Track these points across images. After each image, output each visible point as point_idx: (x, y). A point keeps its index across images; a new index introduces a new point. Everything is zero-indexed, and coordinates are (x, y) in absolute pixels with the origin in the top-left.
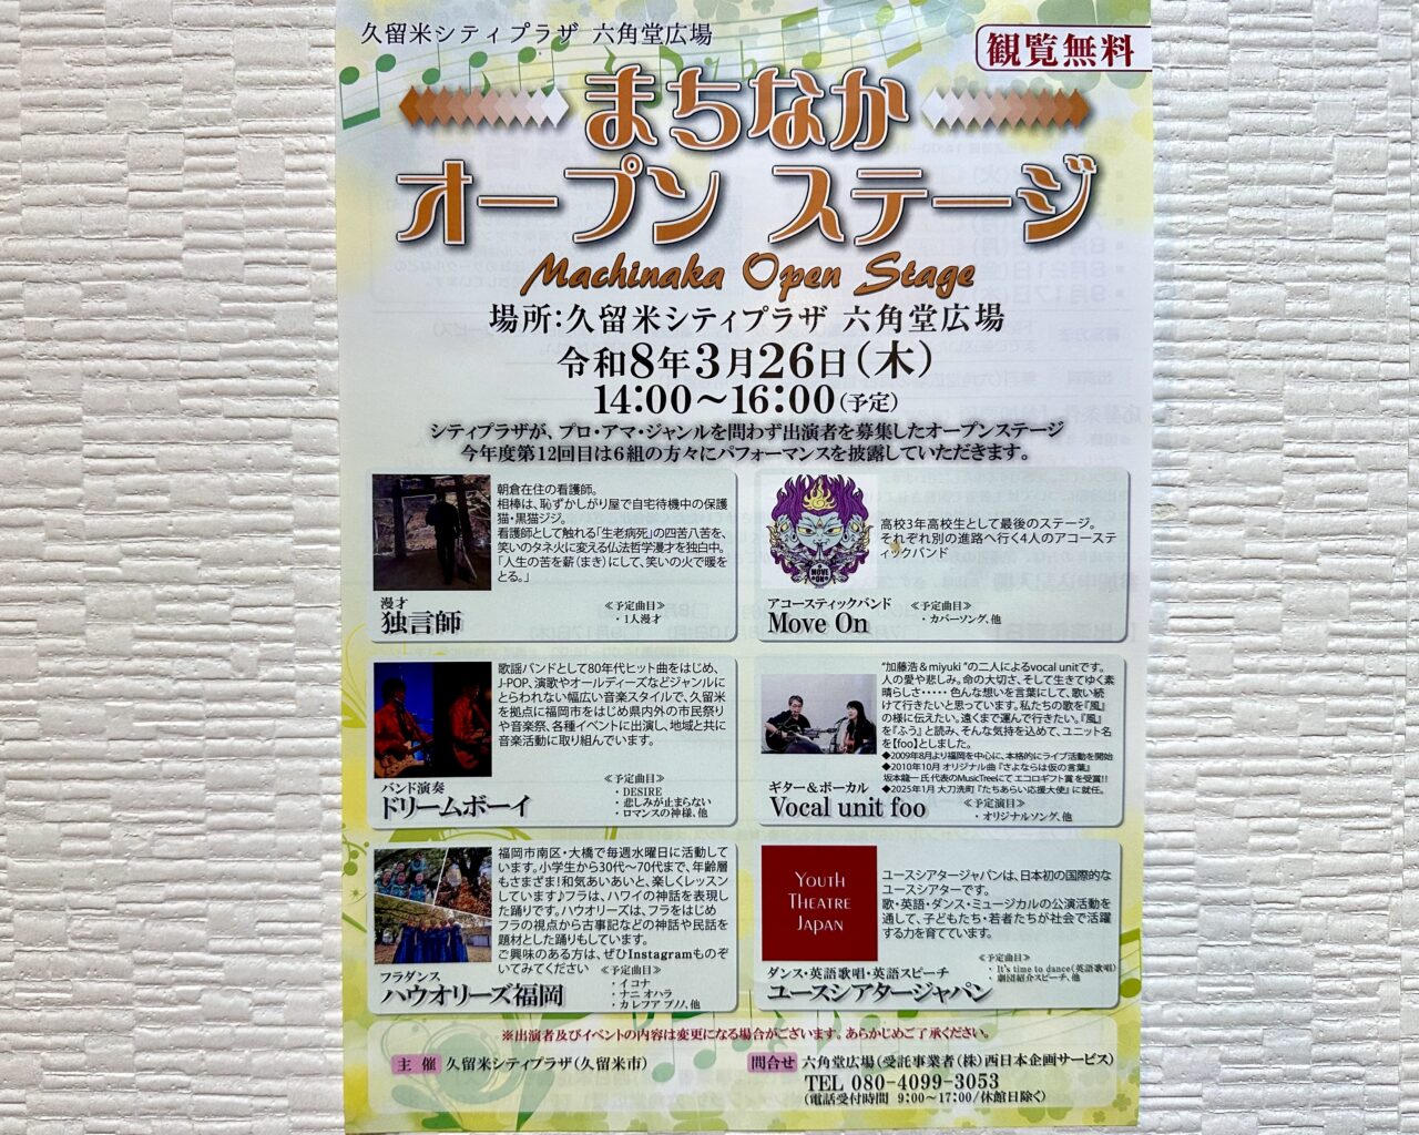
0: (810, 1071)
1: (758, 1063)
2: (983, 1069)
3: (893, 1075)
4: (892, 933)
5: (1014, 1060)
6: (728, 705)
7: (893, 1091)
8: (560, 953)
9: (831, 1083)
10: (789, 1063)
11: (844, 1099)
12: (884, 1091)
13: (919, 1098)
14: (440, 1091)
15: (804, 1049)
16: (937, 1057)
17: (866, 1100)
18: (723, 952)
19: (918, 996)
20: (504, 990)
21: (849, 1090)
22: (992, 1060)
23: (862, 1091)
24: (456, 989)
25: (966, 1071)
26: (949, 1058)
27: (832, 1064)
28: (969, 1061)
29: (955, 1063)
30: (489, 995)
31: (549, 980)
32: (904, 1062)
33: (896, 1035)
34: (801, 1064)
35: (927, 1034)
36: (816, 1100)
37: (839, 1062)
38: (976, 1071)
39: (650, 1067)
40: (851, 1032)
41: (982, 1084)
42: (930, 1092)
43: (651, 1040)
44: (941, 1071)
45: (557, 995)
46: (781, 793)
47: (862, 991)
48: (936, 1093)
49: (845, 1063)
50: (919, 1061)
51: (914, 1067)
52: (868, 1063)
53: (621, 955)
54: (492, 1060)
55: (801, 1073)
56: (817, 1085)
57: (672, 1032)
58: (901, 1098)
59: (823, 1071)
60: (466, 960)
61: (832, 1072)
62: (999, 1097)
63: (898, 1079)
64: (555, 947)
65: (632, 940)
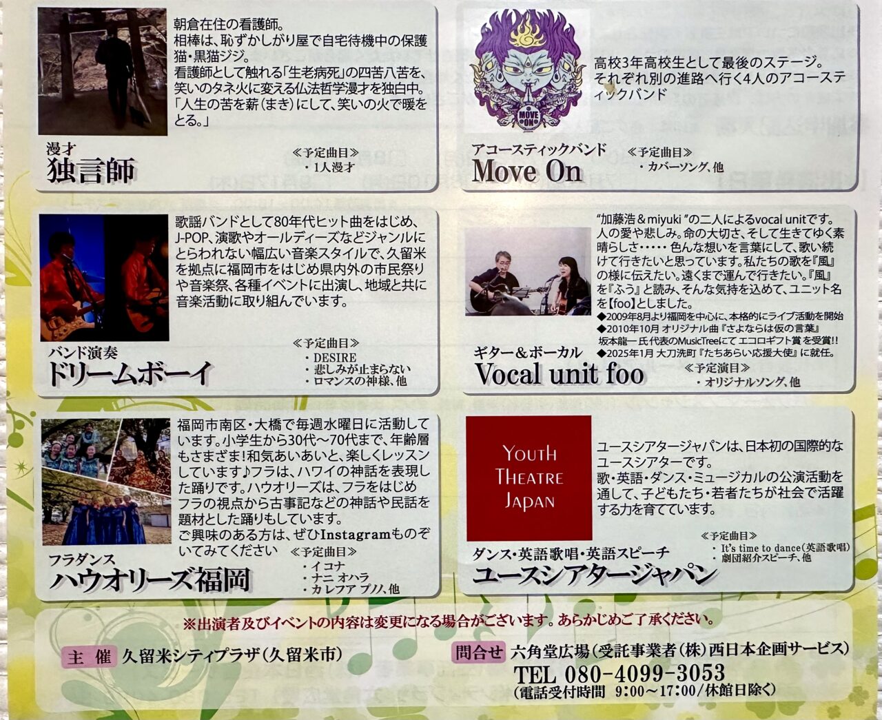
0: (519, 661)
1: (463, 652)
2: (707, 659)
3: (610, 665)
4: (608, 509)
5: (741, 649)
6: (429, 261)
7: (610, 683)
8: (246, 533)
9: (542, 675)
10: (496, 653)
11: (556, 692)
12: (600, 683)
13: (639, 692)
14: (115, 686)
15: (513, 636)
16: (657, 646)
17: (580, 694)
18: (424, 531)
19: (636, 578)
20: (185, 574)
21: (562, 683)
22: (717, 648)
23: (577, 684)
24: (132, 572)
25: (690, 661)
26: (670, 647)
27: (543, 653)
28: (692, 650)
29: (677, 651)
30: (169, 579)
31: (235, 563)
32: (621, 651)
33: (612, 621)
34: (510, 653)
35: (646, 620)
36: (526, 694)
37: (551, 651)
38: (700, 661)
39: (346, 658)
40: (564, 617)
41: (707, 675)
42: (650, 684)
43: (346, 628)
44: (661, 661)
45: (242, 579)
46: (487, 359)
47: (576, 573)
48: (657, 686)
49: (557, 652)
50: (638, 650)
51: (632, 657)
52: (582, 651)
53: (313, 535)
54: (172, 651)
55: (510, 663)
56: (527, 677)
57: (370, 619)
58: (619, 691)
59: (533, 662)
60: (144, 542)
61: (544, 662)
62: (725, 690)
63: (615, 670)
64: (240, 527)
65: (325, 519)
